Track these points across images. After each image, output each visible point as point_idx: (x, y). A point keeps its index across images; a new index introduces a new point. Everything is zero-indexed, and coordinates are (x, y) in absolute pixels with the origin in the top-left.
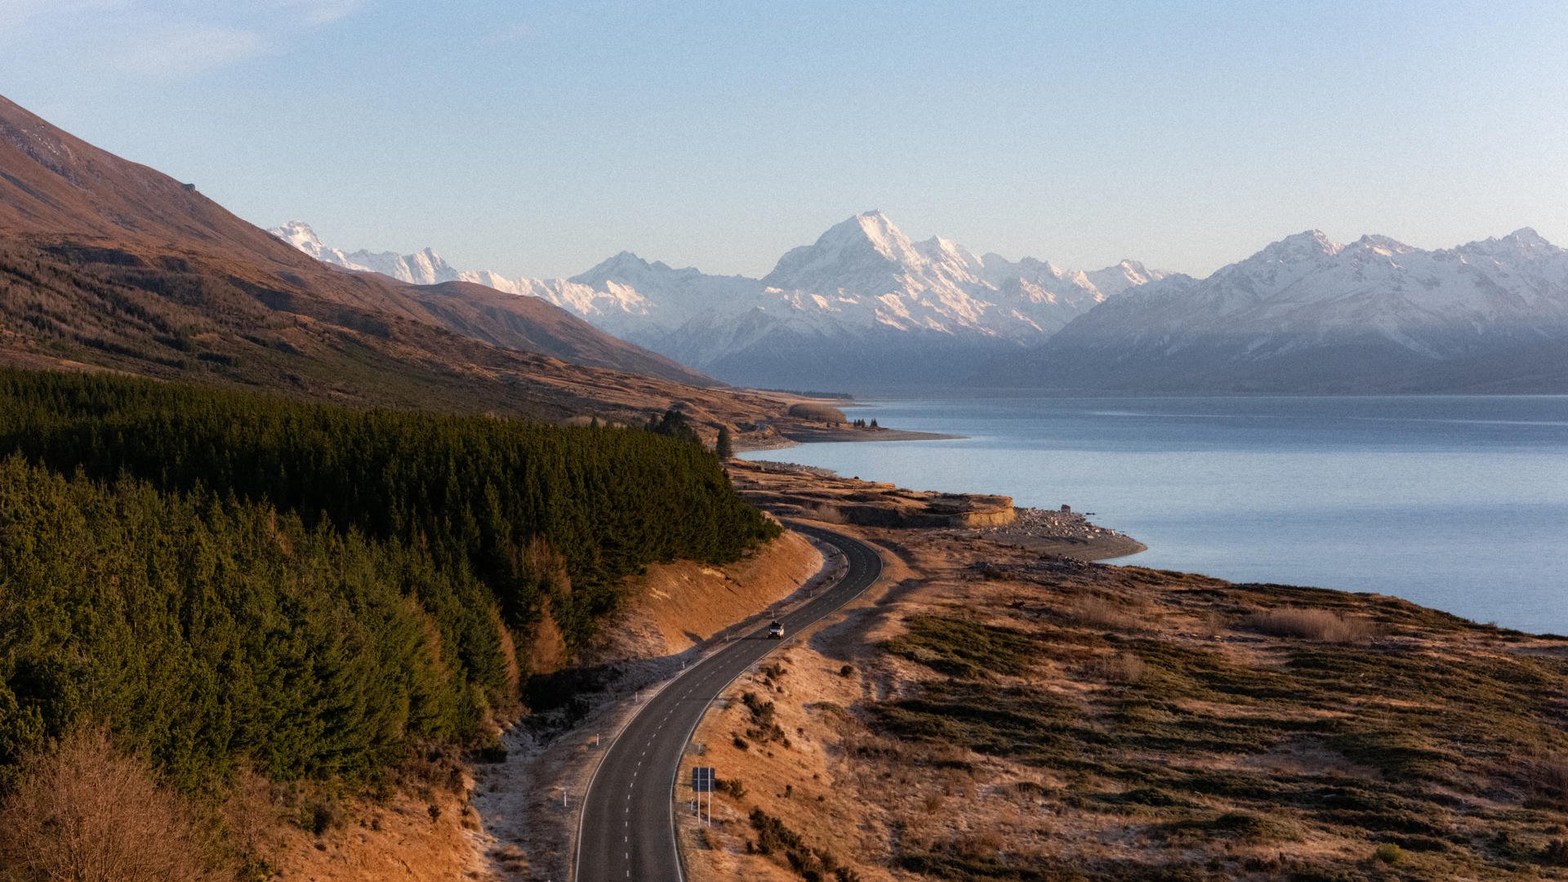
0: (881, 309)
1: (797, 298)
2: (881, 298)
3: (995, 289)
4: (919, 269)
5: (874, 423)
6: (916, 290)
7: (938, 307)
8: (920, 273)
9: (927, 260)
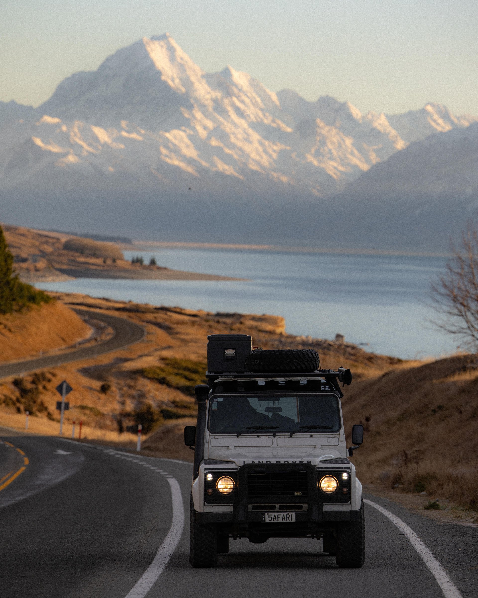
0: (166, 147)
1: (76, 130)
2: (168, 135)
3: (289, 130)
4: (210, 104)
5: (153, 262)
6: (205, 128)
7: (228, 147)
8: (210, 109)
9: (218, 94)
